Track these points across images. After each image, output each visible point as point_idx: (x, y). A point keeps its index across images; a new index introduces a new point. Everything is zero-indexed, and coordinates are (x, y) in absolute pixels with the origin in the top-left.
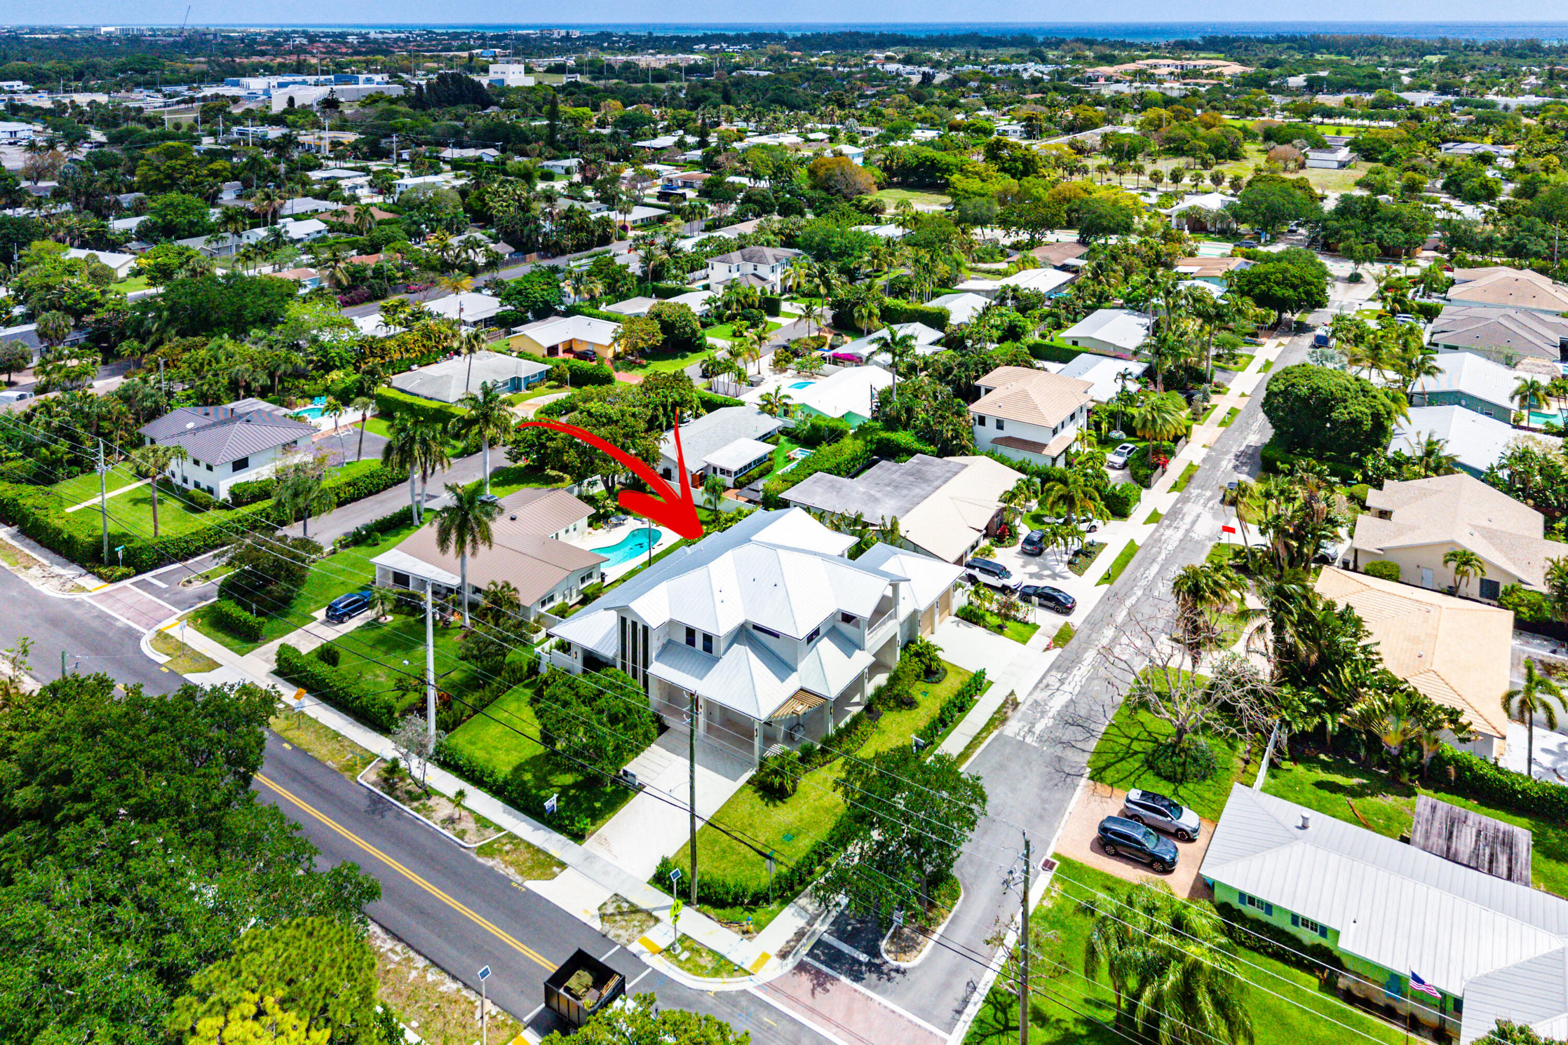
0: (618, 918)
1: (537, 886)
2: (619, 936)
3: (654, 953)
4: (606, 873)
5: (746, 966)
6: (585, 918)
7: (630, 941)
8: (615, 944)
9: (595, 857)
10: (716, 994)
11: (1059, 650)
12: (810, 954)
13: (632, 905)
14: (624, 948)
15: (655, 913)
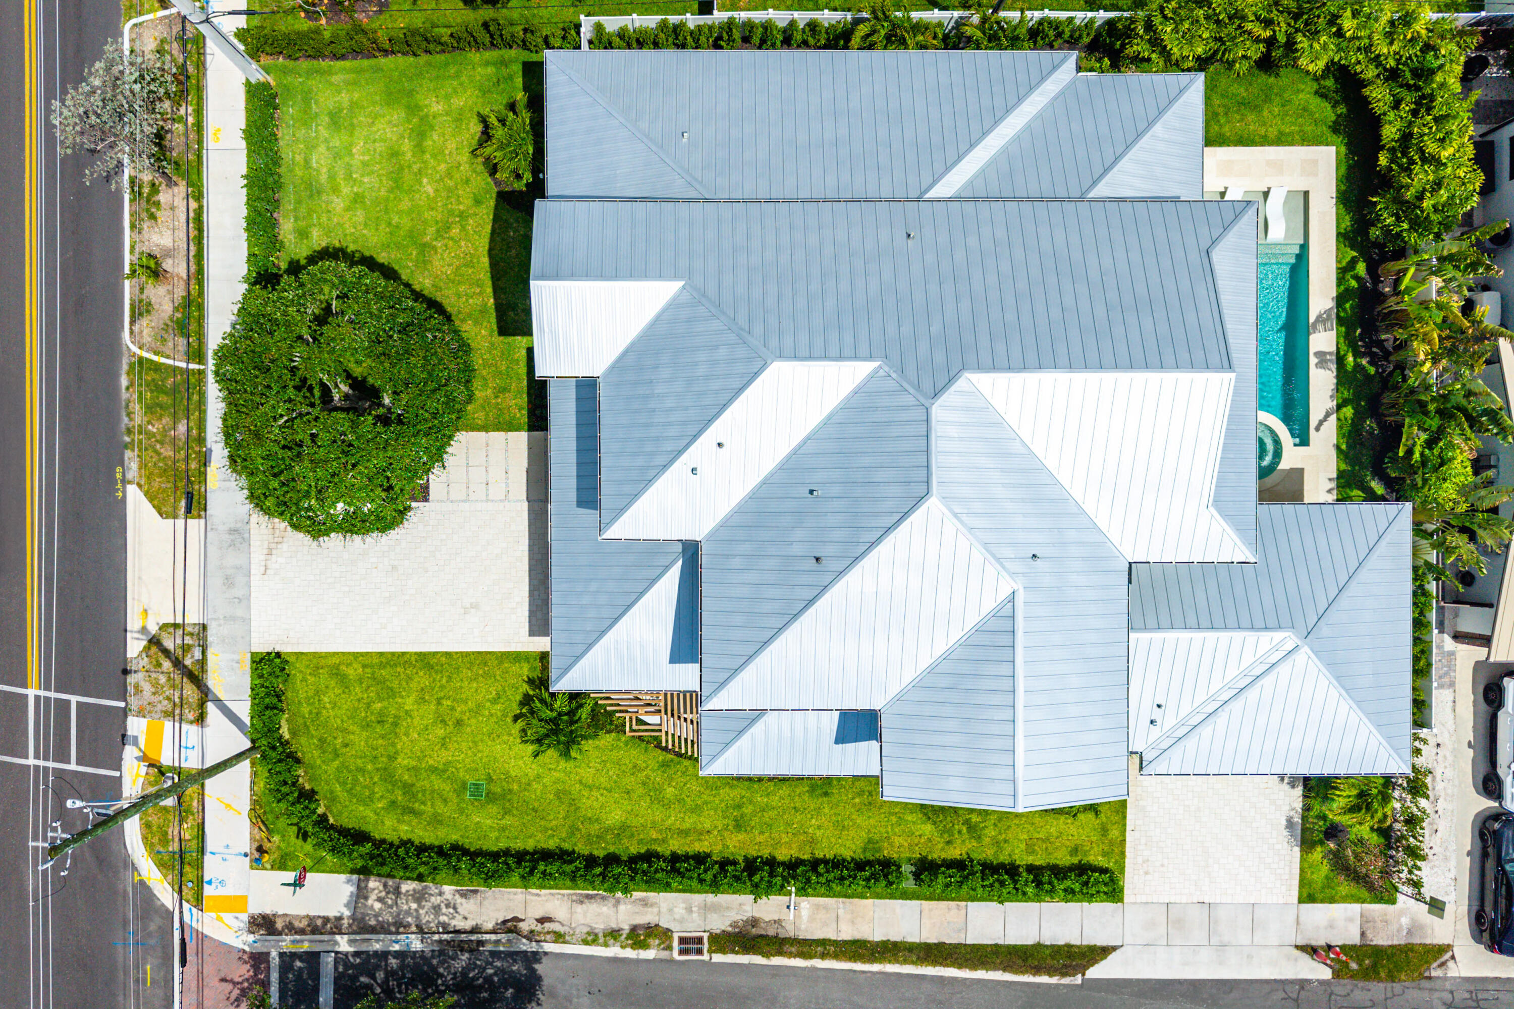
0: (167, 665)
1: (136, 502)
2: (138, 690)
3: (143, 758)
4: (229, 582)
5: (208, 891)
6: (134, 622)
7: (141, 713)
8: (124, 698)
9: (247, 541)
10: (142, 883)
11: (1326, 973)
12: (287, 959)
13: (202, 663)
14: (125, 712)
15: (210, 707)
